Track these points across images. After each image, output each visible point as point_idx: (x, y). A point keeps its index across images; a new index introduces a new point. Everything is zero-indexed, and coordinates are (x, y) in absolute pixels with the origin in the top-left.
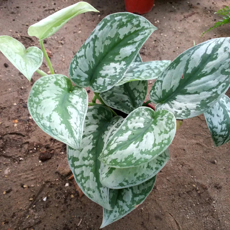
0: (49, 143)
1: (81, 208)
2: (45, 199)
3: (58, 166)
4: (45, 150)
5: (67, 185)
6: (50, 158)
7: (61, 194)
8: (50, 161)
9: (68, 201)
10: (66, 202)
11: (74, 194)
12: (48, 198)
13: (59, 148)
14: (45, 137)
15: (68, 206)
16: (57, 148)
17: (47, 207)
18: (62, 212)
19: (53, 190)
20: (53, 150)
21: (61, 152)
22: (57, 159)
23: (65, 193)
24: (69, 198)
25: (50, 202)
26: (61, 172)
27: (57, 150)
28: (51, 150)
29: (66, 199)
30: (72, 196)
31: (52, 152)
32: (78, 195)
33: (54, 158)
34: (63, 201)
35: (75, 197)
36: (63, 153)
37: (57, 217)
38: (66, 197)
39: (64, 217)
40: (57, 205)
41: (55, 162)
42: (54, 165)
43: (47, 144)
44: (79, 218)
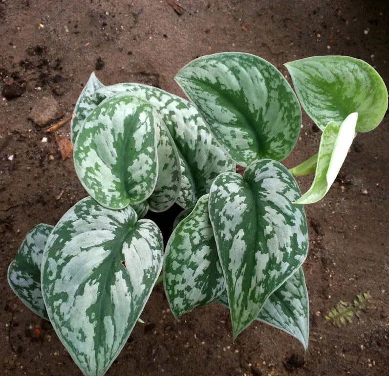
0: (18, 69)
1: (64, 175)
2: (11, 158)
3: (31, 109)
4: (12, 80)
5: (45, 140)
6: (19, 96)
7: (34, 153)
8: (19, 99)
9: (45, 163)
10: (41, 166)
11: (54, 155)
12: (15, 157)
13: (34, 79)
14: (12, 58)
15: (44, 171)
16: (31, 80)
17: (14, 169)
18: (36, 178)
19: (24, 145)
20: (24, 81)
21: (37, 86)
22: (30, 98)
23: (41, 152)
24: (46, 159)
25: (19, 162)
26: (36, 120)
27: (30, 84)
28: (21, 82)
29: (41, 161)
30: (52, 157)
31: (22, 85)
32: (60, 158)
33: (26, 95)
34: (37, 163)
35: (56, 159)
36: (39, 88)
37: (29, 185)
38: (43, 157)
39: (38, 185)
40: (28, 168)
41: (27, 102)
42: (25, 107)
43: (15, 70)
44: (61, 189)
